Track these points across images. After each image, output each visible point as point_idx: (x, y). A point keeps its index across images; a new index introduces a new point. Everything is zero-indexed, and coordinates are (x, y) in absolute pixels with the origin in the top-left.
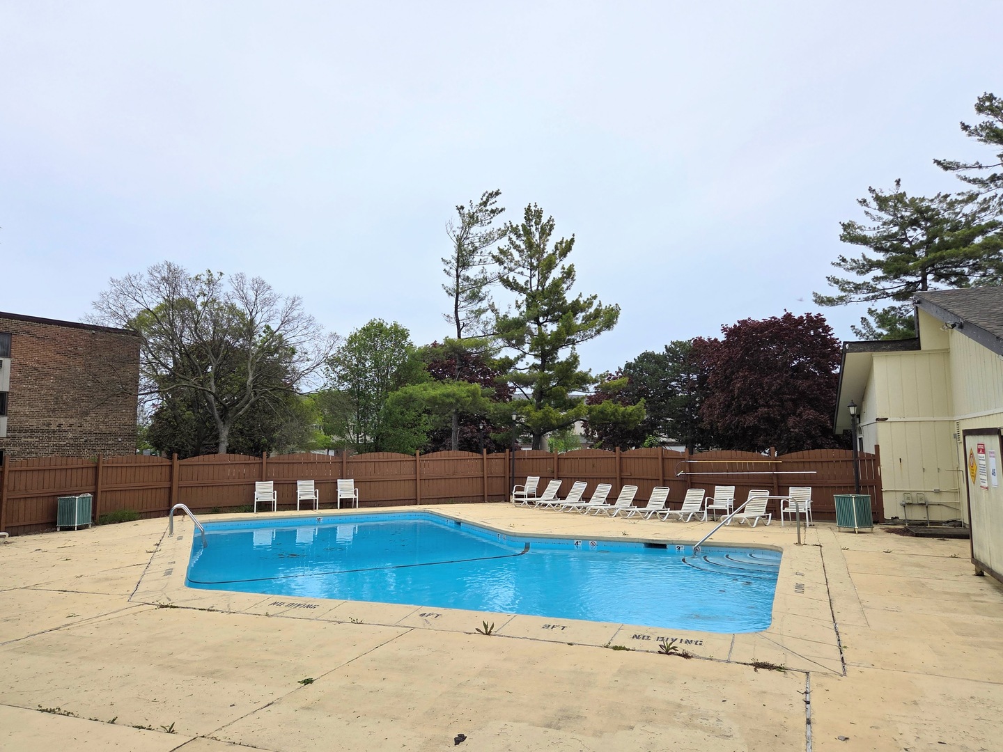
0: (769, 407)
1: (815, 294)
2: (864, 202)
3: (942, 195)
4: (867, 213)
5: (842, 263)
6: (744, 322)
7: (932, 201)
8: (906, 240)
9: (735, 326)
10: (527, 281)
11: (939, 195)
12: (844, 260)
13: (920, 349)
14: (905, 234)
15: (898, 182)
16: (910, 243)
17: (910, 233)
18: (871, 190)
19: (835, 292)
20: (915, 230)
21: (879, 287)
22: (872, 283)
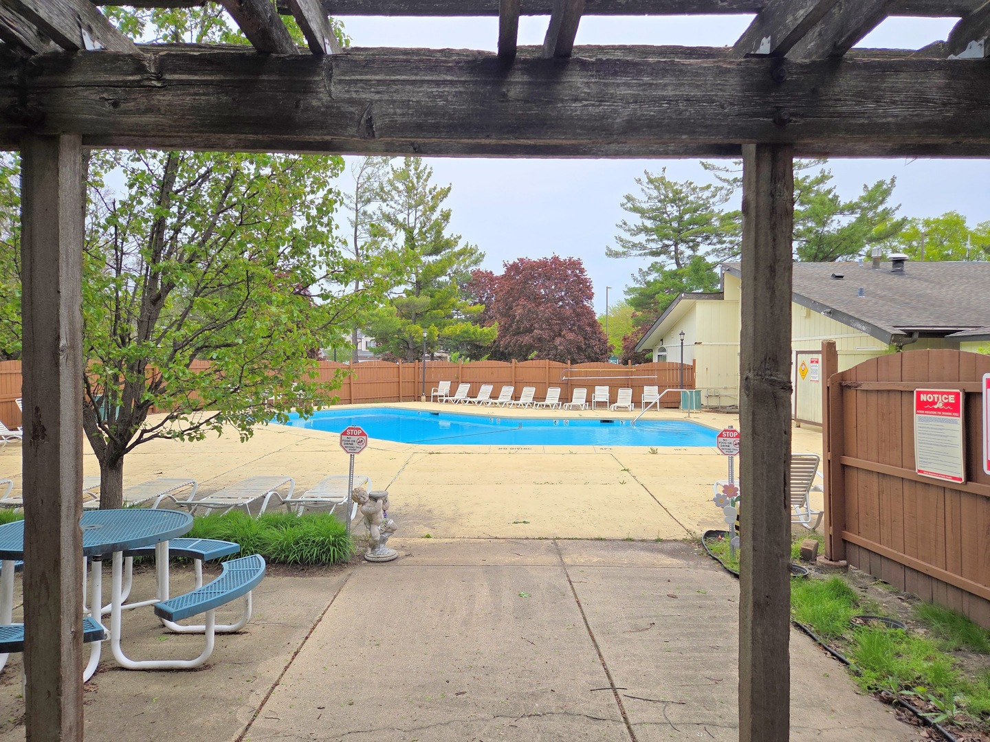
0: (542, 329)
1: (608, 248)
2: (639, 181)
3: (689, 182)
4: (643, 190)
5: (623, 226)
6: (521, 260)
7: (682, 185)
8: (666, 213)
9: (514, 262)
10: (405, 218)
11: (687, 182)
12: (625, 224)
13: (723, 299)
14: (665, 209)
15: (664, 169)
16: (669, 216)
17: (669, 209)
18: (646, 173)
19: (618, 248)
20: (673, 207)
21: (649, 246)
22: (644, 243)
